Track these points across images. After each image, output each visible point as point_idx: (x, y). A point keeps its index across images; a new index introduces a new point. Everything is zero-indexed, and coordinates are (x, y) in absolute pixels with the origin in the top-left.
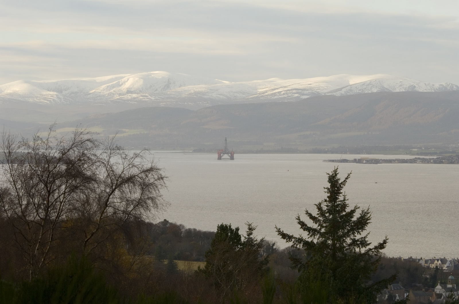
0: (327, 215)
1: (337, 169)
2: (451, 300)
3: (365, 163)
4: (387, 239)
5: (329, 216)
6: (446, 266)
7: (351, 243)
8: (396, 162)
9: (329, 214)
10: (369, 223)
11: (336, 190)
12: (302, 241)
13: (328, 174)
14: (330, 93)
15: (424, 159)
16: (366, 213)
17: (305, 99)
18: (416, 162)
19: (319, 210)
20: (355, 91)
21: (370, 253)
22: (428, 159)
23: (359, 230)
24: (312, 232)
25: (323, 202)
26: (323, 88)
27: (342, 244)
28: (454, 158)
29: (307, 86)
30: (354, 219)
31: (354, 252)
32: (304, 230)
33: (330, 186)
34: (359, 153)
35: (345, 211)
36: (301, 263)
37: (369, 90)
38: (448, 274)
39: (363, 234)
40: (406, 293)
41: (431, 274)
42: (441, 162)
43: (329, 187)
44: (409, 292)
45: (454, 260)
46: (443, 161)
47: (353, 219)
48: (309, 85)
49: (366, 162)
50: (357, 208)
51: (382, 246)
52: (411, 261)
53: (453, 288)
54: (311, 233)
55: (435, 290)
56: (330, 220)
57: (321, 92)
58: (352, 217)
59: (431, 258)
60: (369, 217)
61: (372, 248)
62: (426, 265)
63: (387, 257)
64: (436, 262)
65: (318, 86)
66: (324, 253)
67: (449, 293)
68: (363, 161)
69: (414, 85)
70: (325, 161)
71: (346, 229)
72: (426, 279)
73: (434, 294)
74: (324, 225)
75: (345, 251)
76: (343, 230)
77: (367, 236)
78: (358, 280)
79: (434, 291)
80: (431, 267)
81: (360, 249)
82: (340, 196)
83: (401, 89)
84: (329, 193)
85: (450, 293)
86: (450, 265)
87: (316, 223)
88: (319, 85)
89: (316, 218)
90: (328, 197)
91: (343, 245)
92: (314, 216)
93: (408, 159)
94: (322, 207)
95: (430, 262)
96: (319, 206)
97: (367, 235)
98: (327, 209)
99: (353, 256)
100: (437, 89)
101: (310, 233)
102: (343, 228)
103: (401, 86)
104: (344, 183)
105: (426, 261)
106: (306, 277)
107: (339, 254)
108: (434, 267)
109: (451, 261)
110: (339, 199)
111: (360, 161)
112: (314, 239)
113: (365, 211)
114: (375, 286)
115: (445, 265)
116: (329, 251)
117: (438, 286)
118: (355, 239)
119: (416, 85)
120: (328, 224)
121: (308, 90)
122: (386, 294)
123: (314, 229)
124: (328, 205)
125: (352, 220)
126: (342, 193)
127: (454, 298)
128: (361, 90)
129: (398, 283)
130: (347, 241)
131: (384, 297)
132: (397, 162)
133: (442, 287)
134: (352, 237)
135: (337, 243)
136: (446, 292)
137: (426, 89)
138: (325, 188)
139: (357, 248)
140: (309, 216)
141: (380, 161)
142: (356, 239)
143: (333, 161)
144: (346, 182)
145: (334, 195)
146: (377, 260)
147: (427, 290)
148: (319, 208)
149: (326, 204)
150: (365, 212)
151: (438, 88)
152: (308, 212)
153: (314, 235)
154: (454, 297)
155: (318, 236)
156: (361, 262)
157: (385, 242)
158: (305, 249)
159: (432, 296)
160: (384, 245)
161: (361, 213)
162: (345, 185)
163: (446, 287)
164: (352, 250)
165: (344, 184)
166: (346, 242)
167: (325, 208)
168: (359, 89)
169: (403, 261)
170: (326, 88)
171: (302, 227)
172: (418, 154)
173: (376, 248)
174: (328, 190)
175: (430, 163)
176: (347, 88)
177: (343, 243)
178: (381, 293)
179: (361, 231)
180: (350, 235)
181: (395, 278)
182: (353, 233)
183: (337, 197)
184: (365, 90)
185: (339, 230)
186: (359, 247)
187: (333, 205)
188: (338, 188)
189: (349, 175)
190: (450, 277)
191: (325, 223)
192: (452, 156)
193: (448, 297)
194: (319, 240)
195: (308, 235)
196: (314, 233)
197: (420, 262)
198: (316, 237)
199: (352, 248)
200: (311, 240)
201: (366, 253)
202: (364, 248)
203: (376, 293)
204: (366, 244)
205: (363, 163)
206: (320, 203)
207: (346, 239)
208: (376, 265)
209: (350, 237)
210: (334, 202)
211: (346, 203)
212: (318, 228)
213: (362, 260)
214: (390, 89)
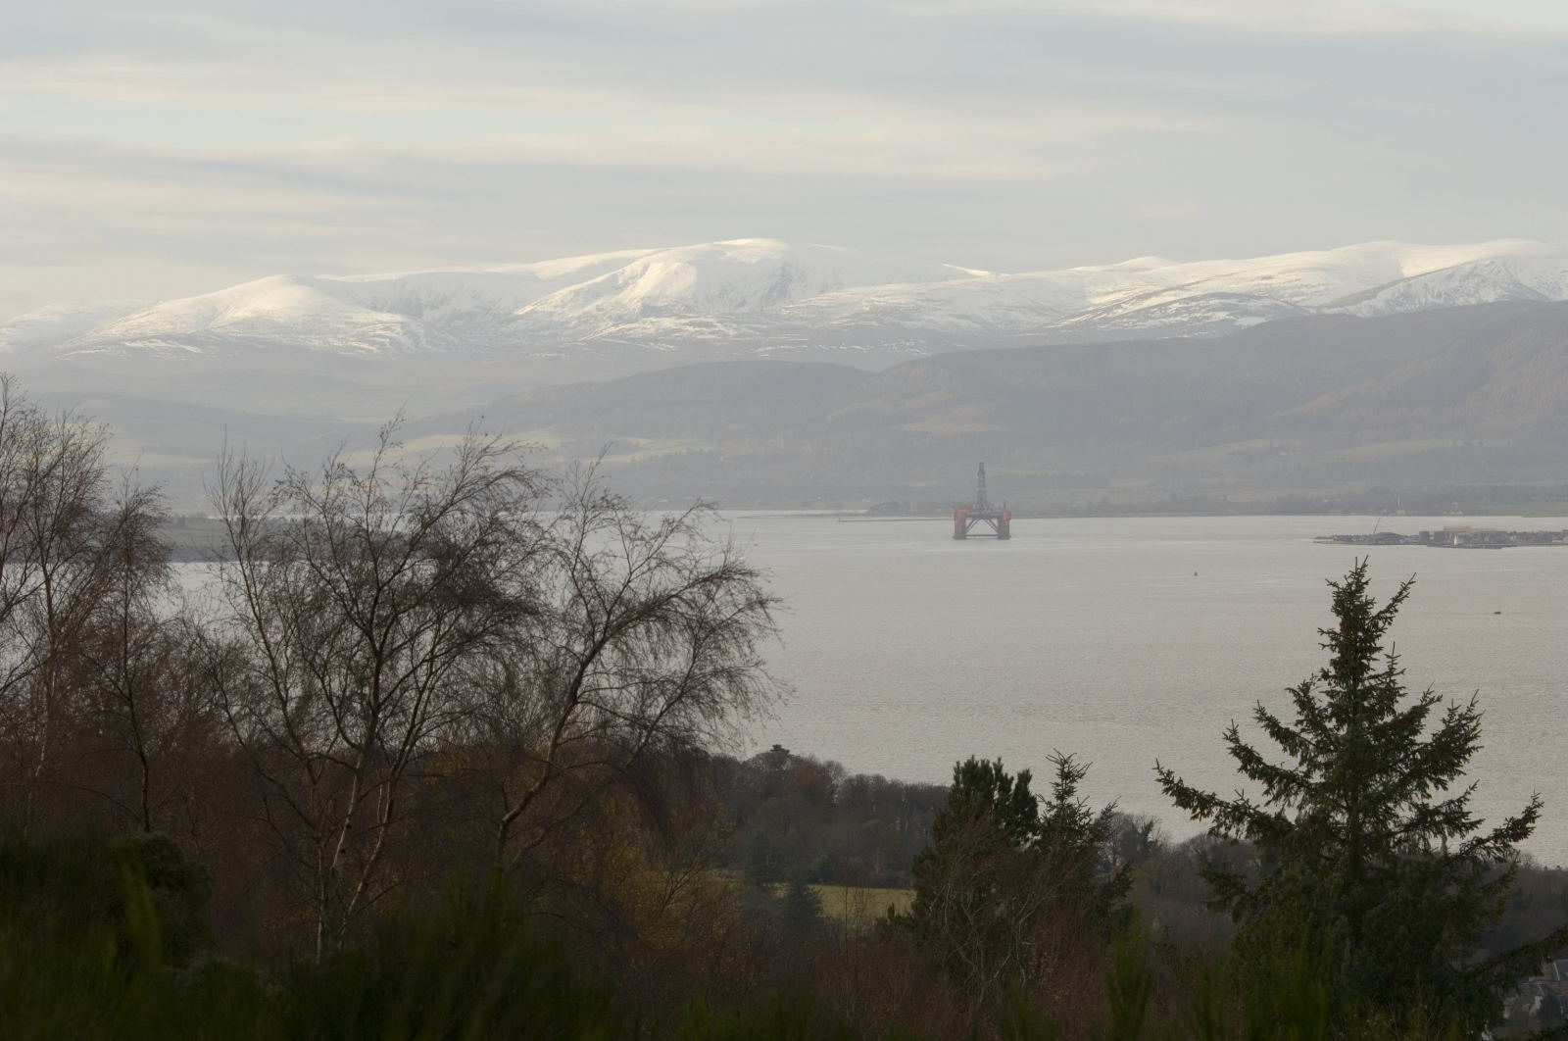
1: (1364, 566)
3: (1459, 546)
4: (1539, 806)
5: (1338, 730)
7: (1412, 819)
9: (1337, 722)
10: (1473, 748)
11: (1362, 640)
12: (1245, 813)
13: (1335, 585)
14: (1336, 307)
16: (1467, 719)
17: (1250, 329)
19: (1303, 710)
20: (1424, 301)
21: (1481, 854)
23: (1441, 777)
24: (1279, 783)
25: (1315, 681)
26: (1314, 290)
27: (1384, 822)
29: (1256, 282)
30: (1424, 737)
31: (1425, 852)
32: (1252, 776)
33: (1341, 625)
34: (1437, 513)
35: (1394, 712)
36: (1243, 891)
37: (1468, 295)
39: (1456, 787)
43: (1338, 630)
47: (1418, 739)
48: (1265, 282)
49: (1461, 541)
50: (1432, 701)
51: (1519, 828)
54: (1277, 787)
56: (1337, 741)
57: (1304, 304)
58: (1415, 732)
60: (1474, 729)
61: (1484, 837)
63: (1538, 867)
65: (1293, 284)
66: (1322, 856)
68: (1453, 538)
70: (1320, 539)
71: (1396, 771)
74: (1321, 759)
75: (1394, 847)
76: (1388, 774)
77: (1468, 796)
78: (1437, 947)
81: (1445, 840)
82: (1375, 660)
84: (1337, 650)
87: (1293, 753)
88: (1299, 280)
89: (1294, 735)
90: (1334, 663)
91: (1385, 826)
92: (1287, 729)
94: (1313, 698)
96: (1302, 694)
97: (1468, 793)
98: (1330, 705)
99: (1419, 863)
101: (1271, 786)
102: (1385, 770)
104: (1388, 615)
106: (1257, 938)
107: (1373, 860)
110: (1369, 669)
111: (1441, 539)
112: (1286, 807)
113: (1459, 711)
114: (1498, 968)
116: (1340, 847)
118: (1425, 806)
120: (1333, 756)
121: (1259, 298)
122: (1535, 993)
123: (1287, 772)
124: (1332, 691)
125: (1418, 742)
126: (1380, 649)
128: (1444, 297)
130: (1401, 814)
131: (1528, 1005)
135: (1364, 822)
138: (1323, 632)
139: (1435, 836)
140: (1267, 726)
141: (1512, 538)
142: (1431, 807)
143: (1348, 540)
144: (1396, 611)
145: (1353, 656)
146: (1505, 876)
148: (1303, 699)
149: (1328, 688)
150: (1460, 715)
152: (1264, 715)
153: (1285, 792)
155: (1300, 797)
156: (1449, 884)
157: (1530, 815)
158: (1256, 842)
160: (1529, 825)
161: (1447, 718)
162: (1390, 624)
164: (1416, 845)
165: (1386, 618)
166: (1397, 816)
167: (1322, 701)
168: (1436, 291)
170: (1322, 288)
171: (1244, 768)
173: (1498, 835)
174: (1332, 639)
176: (1393, 289)
178: (1519, 991)
179: (1445, 778)
180: (1409, 793)
182: (1422, 787)
183: (1365, 661)
184: (1457, 295)
185: (1371, 776)
186: (1440, 832)
187: (1352, 691)
188: (1366, 631)
189: (1405, 589)
191: (1323, 751)
194: (1303, 811)
195: (1267, 792)
196: (1287, 785)
198: (1292, 799)
199: (1417, 837)
200: (1278, 810)
201: (1467, 854)
202: (1457, 836)
203: (1500, 991)
204: (1464, 825)
205: (1451, 545)
206: (1305, 685)
207: (1395, 806)
208: (1499, 894)
209: (1411, 799)
210: (1354, 680)
211: (1395, 684)
212: (1300, 769)
213: (1453, 877)
214: (1542, 291)
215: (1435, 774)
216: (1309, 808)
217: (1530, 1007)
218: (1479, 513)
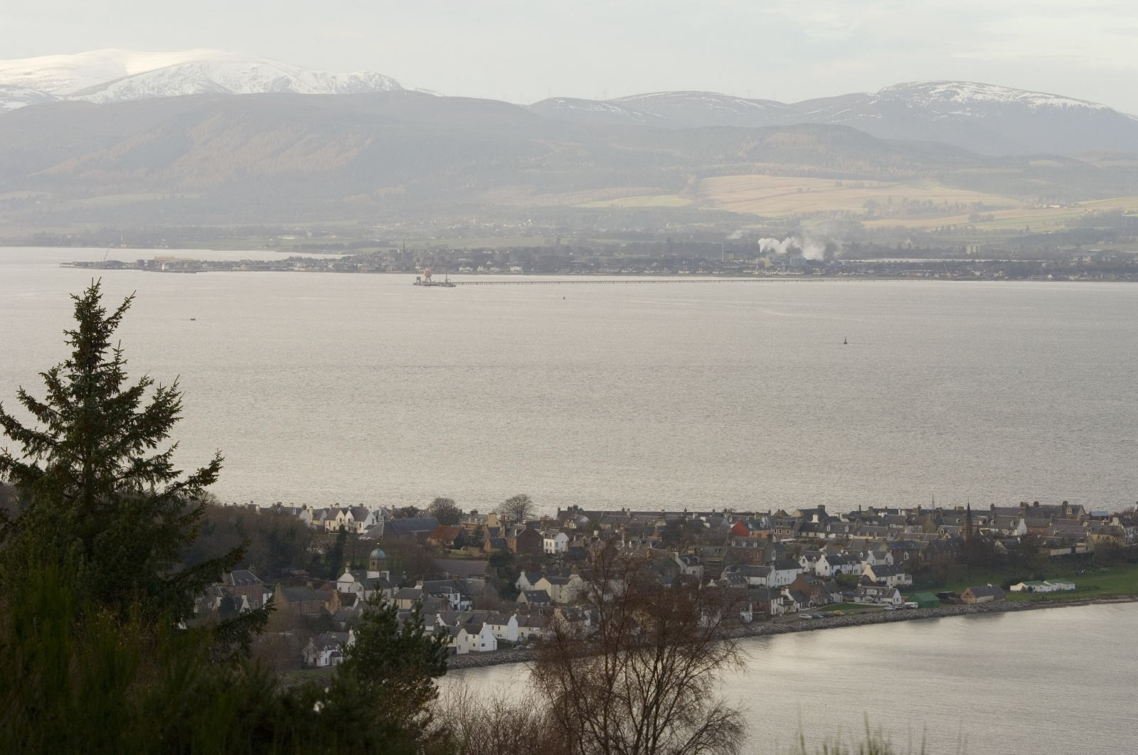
0: (72, 399)
1: (98, 284)
2: (377, 608)
3: (165, 271)
4: (221, 460)
5: (77, 403)
6: (364, 525)
7: (130, 469)
8: (243, 267)
9: (77, 398)
10: (176, 419)
11: (95, 339)
12: (9, 463)
13: (76, 298)
14: (78, 96)
15: (310, 259)
16: (169, 396)
17: (15, 111)
18: (292, 268)
19: (52, 389)
20: (142, 92)
21: (179, 493)
22: (321, 260)
23: (152, 438)
24: (34, 442)
25: (62, 368)
26: (61, 83)
27: (109, 471)
28: (385, 258)
29: (20, 77)
30: (140, 410)
31: (140, 492)
32: (14, 438)
33: (81, 327)
34: (151, 247)
35: (118, 391)
36: (6, 520)
37: (174, 89)
38: (370, 546)
39: (162, 447)
40: (268, 593)
41: (328, 545)
42: (353, 269)
43: (78, 331)
44: (273, 591)
45: (384, 510)
46: (359, 265)
47: (136, 411)
48: (26, 77)
49: (167, 267)
50: (146, 384)
51: (207, 476)
52: (278, 512)
53: (383, 578)
54: (32, 446)
55: (339, 585)
56: (79, 411)
57: (54, 93)
58: (134, 406)
59: (328, 507)
60: (177, 405)
61: (182, 482)
62: (316, 522)
63: (220, 503)
64: (340, 514)
65: (47, 78)
66: (64, 495)
67: (371, 592)
68: (161, 265)
69: (286, 78)
70: (65, 265)
71: (119, 433)
72: (317, 557)
73: (336, 595)
74: (65, 424)
75: (117, 489)
76: (112, 435)
77: (171, 453)
78: (147, 562)
79: (335, 587)
80: (328, 527)
81: (153, 483)
82: (105, 353)
83: (254, 86)
84: (77, 345)
85: (375, 591)
86: (375, 523)
87: (45, 421)
88: (51, 75)
89: (45, 408)
90: (75, 355)
91: (111, 474)
92: (41, 404)
93: (271, 262)
94: (59, 380)
95: (324, 515)
96: (51, 377)
97: (171, 450)
98: (72, 385)
99: (135, 500)
100: (343, 87)
101: (28, 444)
102: (113, 433)
103: (254, 78)
104: (115, 321)
105: (317, 514)
106: (16, 554)
107: (102, 498)
108: (334, 528)
109: (376, 513)
110: (100, 359)
111: (152, 266)
112: (38, 460)
113: (165, 390)
114: (192, 576)
115: (362, 523)
116: (77, 488)
117: (345, 574)
118: (140, 460)
119: (291, 78)
120: (73, 422)
121: (22, 88)
122: (216, 595)
123: (39, 434)
124: (74, 376)
125: (135, 413)
126: (108, 345)
127: (385, 604)
128: (156, 89)
129: (246, 567)
130: (122, 465)
131: (211, 603)
132: (243, 269)
133: (355, 577)
134: (134, 453)
135: (95, 471)
136: (365, 589)
137: (315, 88)
138: (67, 333)
139: (147, 481)
140: (26, 403)
141: (204, 266)
142: (144, 461)
143: (85, 265)
144: (121, 318)
145: (89, 350)
146: (196, 511)
147: (317, 586)
148: (53, 382)
149: (71, 373)
150: (166, 393)
151: (345, 85)
152: (24, 395)
153: (38, 449)
154: (384, 601)
155: (49, 452)
156: (157, 516)
157: (215, 467)
158: (17, 485)
159: (330, 599)
160: (214, 474)
161: (156, 396)
162: (116, 327)
163: (366, 577)
164: (133, 487)
165: (114, 323)
166: (120, 467)
167: (66, 382)
168: (151, 86)
169: (260, 514)
170: (67, 82)
171: (8, 432)
172: (295, 249)
173: (192, 481)
174: (74, 338)
175: (326, 271)
176: (120, 83)
177: (111, 469)
178: (206, 594)
179: (154, 439)
180: (128, 450)
181: (240, 557)
182: (137, 445)
183: (97, 354)
184: (166, 89)
185: (101, 437)
186: (150, 478)
187: (87, 376)
188: (99, 332)
189: (128, 302)
190: (375, 553)
191: (66, 419)
192: (379, 252)
193: (370, 603)
194: (51, 462)
195: (24, 449)
196: (39, 444)
197: (302, 516)
198: (43, 454)
199: (134, 482)
200: (32, 462)
201: (169, 495)
202: (163, 481)
203: (192, 593)
204: (168, 474)
205: (160, 270)
206: (53, 370)
207: (118, 459)
208: (192, 524)
209: (129, 454)
210: (89, 367)
211: (119, 370)
212: (49, 432)
213: (159, 511)
214: (227, 87)
215: (148, 437)
216: (55, 460)
217: (213, 604)
218: (180, 247)
